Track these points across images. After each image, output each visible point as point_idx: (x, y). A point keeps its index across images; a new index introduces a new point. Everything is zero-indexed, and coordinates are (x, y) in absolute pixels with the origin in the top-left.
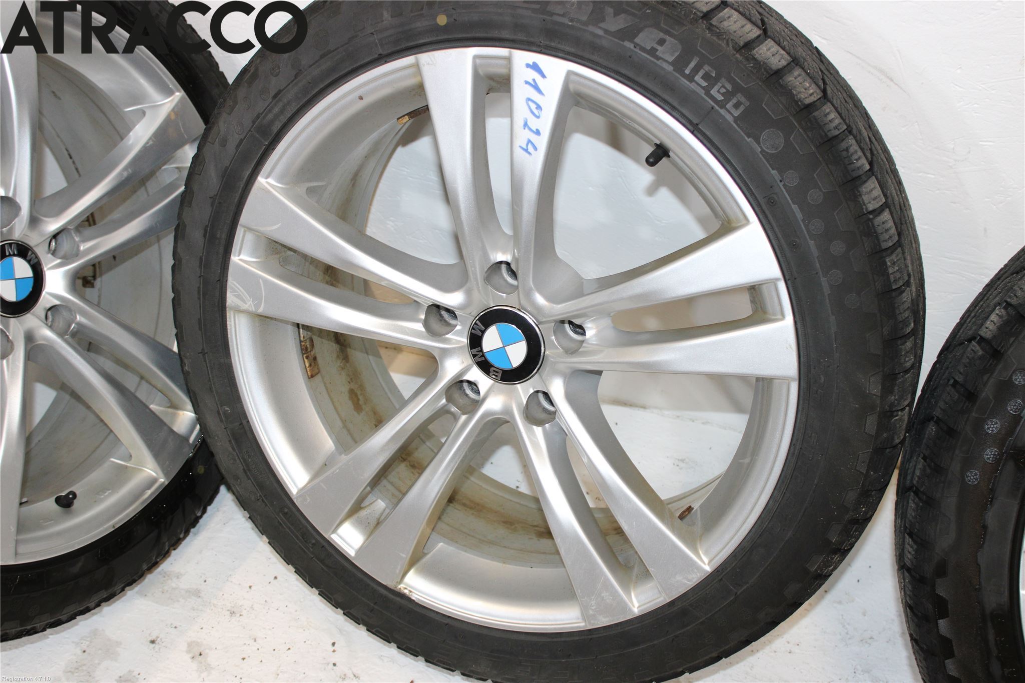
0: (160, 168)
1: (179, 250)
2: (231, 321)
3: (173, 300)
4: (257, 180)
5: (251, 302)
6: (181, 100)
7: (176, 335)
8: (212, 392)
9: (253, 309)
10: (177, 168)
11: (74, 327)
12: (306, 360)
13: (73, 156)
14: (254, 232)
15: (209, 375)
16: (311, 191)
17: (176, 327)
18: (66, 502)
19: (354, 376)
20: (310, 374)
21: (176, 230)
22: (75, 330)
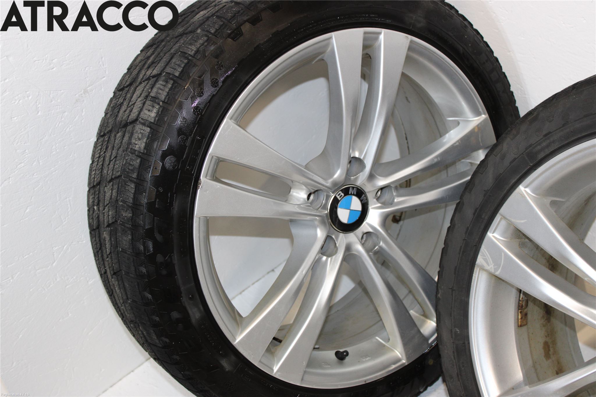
0: (460, 160)
1: (455, 219)
2: (476, 274)
3: (443, 249)
4: (519, 187)
5: (492, 266)
6: (485, 120)
7: (439, 272)
8: (451, 316)
9: (492, 271)
10: (471, 163)
11: (377, 249)
12: (519, 314)
13: (408, 138)
14: (506, 220)
15: (452, 305)
16: (553, 203)
17: (440, 267)
18: (341, 356)
19: (551, 334)
20: (519, 324)
21: (458, 204)
22: (377, 250)
